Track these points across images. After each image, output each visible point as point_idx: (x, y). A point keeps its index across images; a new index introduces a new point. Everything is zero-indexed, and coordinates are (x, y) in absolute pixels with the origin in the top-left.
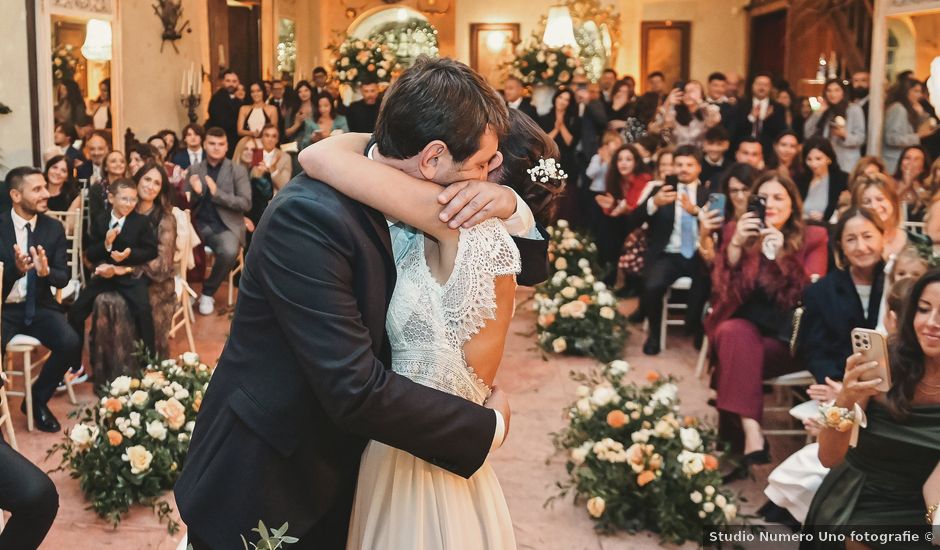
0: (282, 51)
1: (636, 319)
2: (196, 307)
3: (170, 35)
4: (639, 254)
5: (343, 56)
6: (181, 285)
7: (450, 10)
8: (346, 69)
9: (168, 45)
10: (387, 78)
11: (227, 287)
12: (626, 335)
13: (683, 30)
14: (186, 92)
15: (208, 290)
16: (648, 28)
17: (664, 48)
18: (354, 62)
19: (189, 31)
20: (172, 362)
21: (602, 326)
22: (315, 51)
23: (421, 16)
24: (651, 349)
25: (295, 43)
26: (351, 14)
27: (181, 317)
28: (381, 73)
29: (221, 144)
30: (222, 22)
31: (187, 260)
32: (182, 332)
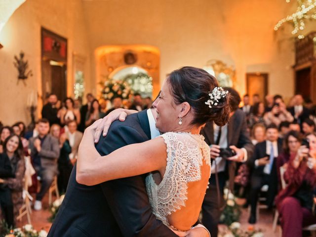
0: (77, 86)
1: (245, 206)
2: (33, 207)
3: (22, 77)
4: (244, 176)
5: (105, 87)
6: (25, 194)
7: (157, 68)
8: (107, 93)
9: (21, 81)
10: (127, 97)
11: (48, 196)
12: (240, 213)
13: (265, 77)
14: (30, 104)
15: (39, 197)
16: (249, 76)
17: (257, 85)
18: (111, 90)
19: (32, 75)
20: (19, 229)
21: (228, 209)
22: (93, 87)
23: (144, 71)
24: (252, 221)
25: (84, 83)
26: (110, 69)
27: (25, 209)
28: (124, 95)
29: (46, 127)
30: (48, 72)
31: (29, 182)
32: (25, 217)
